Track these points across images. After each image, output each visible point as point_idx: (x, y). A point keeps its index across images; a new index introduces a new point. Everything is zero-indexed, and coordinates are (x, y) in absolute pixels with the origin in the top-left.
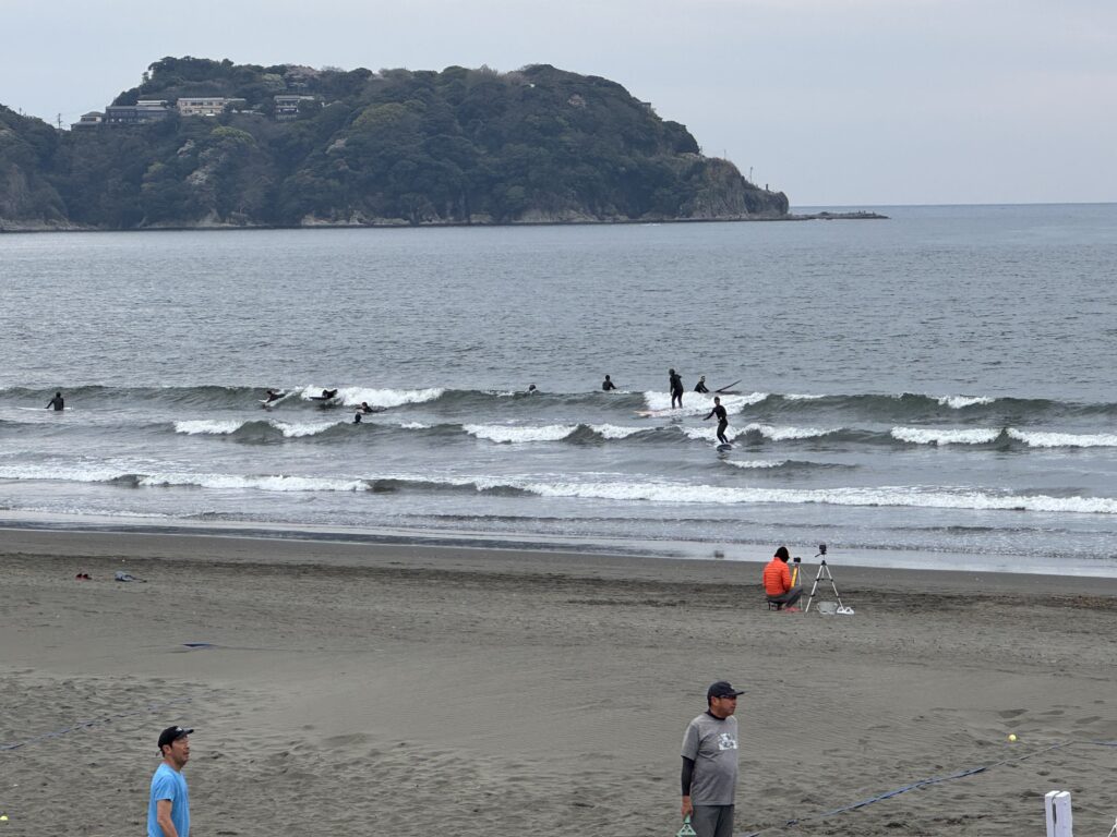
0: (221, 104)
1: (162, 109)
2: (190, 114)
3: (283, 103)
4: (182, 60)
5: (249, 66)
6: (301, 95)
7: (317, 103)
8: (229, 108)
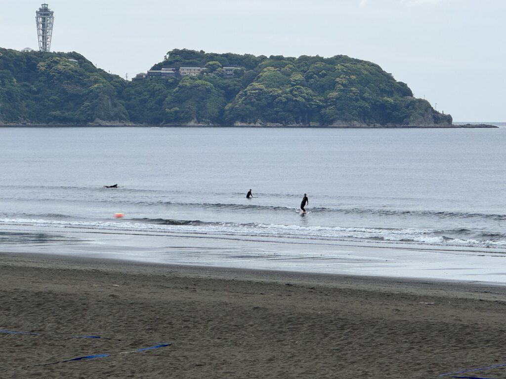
0: (199, 70)
1: (173, 72)
2: (185, 75)
3: (227, 70)
4: (182, 50)
5: (212, 54)
6: (235, 67)
7: (242, 71)
8: (202, 73)
